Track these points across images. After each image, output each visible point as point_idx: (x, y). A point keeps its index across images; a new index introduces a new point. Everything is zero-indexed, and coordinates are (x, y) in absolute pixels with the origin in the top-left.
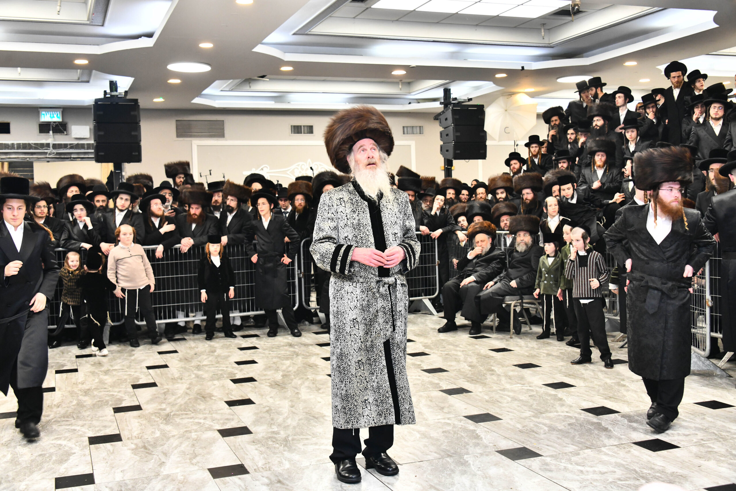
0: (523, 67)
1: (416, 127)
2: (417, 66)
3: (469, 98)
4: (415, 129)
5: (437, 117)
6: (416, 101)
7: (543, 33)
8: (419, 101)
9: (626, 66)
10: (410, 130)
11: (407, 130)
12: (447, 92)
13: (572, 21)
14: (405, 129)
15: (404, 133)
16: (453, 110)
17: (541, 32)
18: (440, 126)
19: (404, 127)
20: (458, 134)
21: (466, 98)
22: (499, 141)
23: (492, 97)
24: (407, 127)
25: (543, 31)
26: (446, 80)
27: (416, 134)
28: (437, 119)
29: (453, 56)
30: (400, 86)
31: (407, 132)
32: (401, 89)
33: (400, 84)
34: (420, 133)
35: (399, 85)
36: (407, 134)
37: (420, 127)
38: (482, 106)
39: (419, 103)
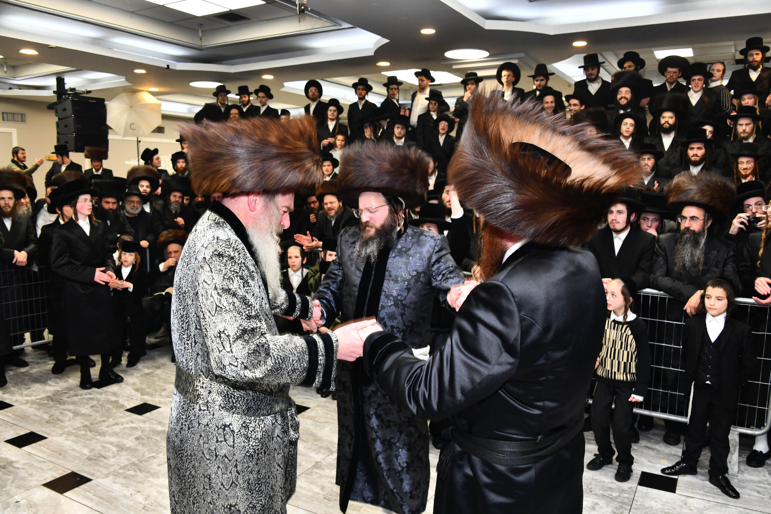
0: (168, 66)
1: (17, 114)
2: (57, 47)
3: (88, 90)
4: (16, 116)
5: (51, 107)
6: (17, 87)
7: (200, 34)
8: (21, 87)
9: (263, 79)
10: (10, 116)
11: (7, 116)
12: (60, 82)
13: (229, 26)
14: (5, 116)
15: (3, 120)
16: (72, 101)
17: (198, 33)
18: (56, 116)
19: (3, 113)
20: (79, 126)
21: (84, 90)
22: (124, 137)
23: (113, 93)
24: (7, 113)
25: (200, 31)
26: (72, 67)
27: (18, 121)
28: (53, 109)
29: (95, 41)
30: (5, 69)
31: (7, 118)
32: (6, 72)
33: (5, 66)
34: (22, 121)
35: (3, 67)
36: (8, 120)
37: (22, 114)
38: (103, 100)
39: (20, 89)
